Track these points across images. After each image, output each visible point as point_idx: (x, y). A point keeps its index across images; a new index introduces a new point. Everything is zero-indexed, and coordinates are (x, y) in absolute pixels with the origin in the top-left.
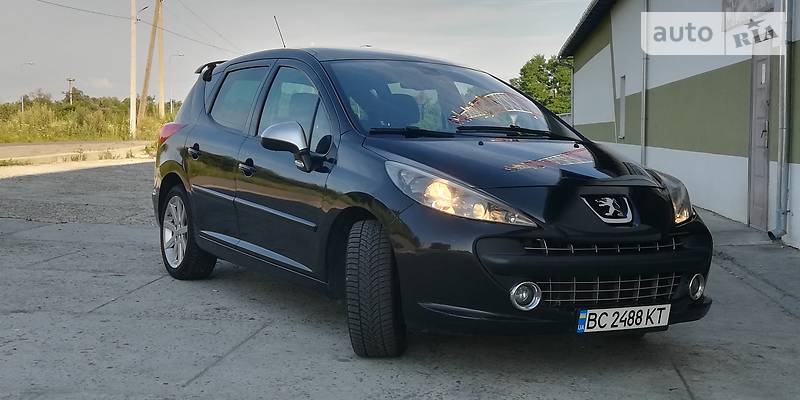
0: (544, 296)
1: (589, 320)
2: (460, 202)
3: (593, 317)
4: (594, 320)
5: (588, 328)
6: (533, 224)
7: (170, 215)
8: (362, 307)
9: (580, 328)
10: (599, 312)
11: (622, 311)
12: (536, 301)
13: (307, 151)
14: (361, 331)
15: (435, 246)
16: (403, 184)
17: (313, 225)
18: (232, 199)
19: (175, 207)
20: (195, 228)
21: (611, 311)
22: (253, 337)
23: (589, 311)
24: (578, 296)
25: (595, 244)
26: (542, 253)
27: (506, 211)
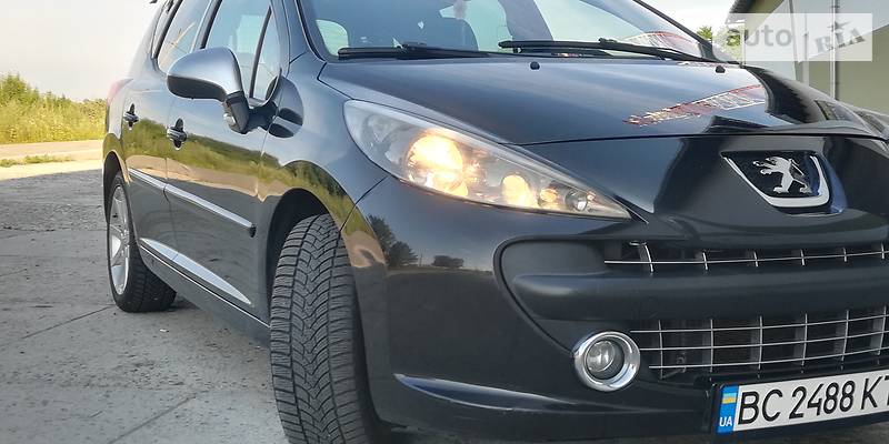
0: (647, 359)
1: (743, 406)
2: (481, 173)
3: (750, 400)
4: (754, 406)
5: (741, 422)
6: (622, 213)
7: (115, 216)
8: (298, 380)
9: (725, 423)
10: (763, 389)
11: (811, 384)
12: (630, 372)
17: (249, 225)
18: (161, 186)
20: (137, 236)
21: (788, 387)
22: (150, 423)
23: (743, 389)
24: (719, 356)
25: (752, 250)
26: (640, 270)
27: (567, 187)
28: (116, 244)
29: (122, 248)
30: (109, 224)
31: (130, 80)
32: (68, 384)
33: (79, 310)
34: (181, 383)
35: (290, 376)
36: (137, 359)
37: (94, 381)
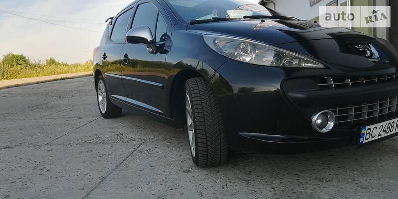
1: (367, 134)
3: (369, 131)
4: (369, 133)
5: (366, 139)
7: (100, 89)
8: (208, 139)
9: (361, 140)
10: (372, 127)
11: (384, 124)
12: (331, 125)
13: (153, 42)
14: (207, 155)
15: (242, 90)
16: (217, 48)
17: (161, 85)
18: (120, 77)
19: (101, 85)
20: (109, 94)
21: (378, 125)
22: (131, 155)
23: (367, 127)
25: (362, 77)
26: (329, 87)
27: (299, 58)
28: (100, 98)
29: (103, 99)
30: (97, 92)
31: (100, 47)
32: (96, 144)
33: (90, 119)
34: (135, 140)
35: (205, 137)
36: (117, 133)
37: (105, 142)
